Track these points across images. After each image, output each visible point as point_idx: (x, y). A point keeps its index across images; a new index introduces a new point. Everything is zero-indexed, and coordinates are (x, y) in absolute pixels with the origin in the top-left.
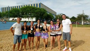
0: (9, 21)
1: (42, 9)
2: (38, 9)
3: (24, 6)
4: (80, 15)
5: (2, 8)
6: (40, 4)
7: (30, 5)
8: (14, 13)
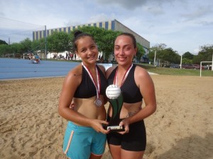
0: (47, 59)
1: (118, 32)
2: (110, 32)
4: (206, 49)
5: (33, 33)
6: (113, 23)
8: (57, 43)
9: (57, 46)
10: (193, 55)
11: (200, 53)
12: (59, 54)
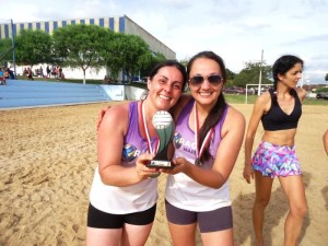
2: (119, 36)
3: (64, 23)
4: (252, 66)
6: (122, 20)
7: (87, 23)
8: (30, 49)
9: (31, 54)
10: (233, 74)
11: (243, 71)
12: (34, 68)
